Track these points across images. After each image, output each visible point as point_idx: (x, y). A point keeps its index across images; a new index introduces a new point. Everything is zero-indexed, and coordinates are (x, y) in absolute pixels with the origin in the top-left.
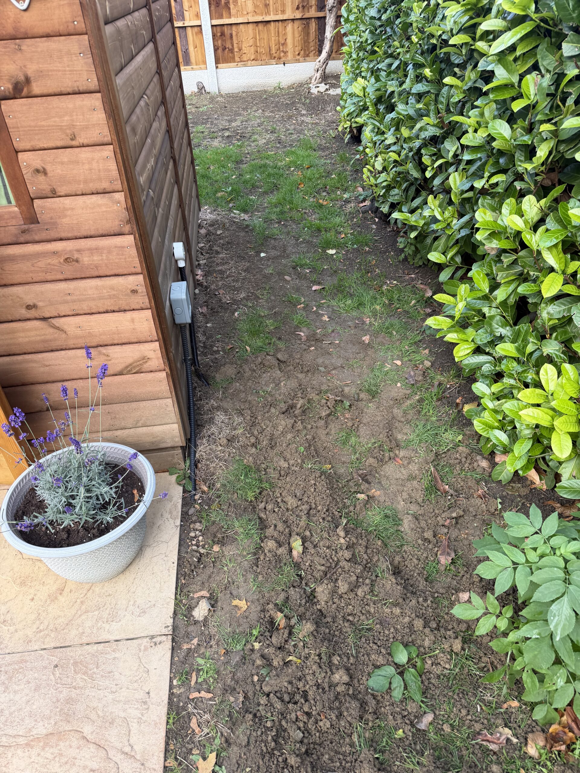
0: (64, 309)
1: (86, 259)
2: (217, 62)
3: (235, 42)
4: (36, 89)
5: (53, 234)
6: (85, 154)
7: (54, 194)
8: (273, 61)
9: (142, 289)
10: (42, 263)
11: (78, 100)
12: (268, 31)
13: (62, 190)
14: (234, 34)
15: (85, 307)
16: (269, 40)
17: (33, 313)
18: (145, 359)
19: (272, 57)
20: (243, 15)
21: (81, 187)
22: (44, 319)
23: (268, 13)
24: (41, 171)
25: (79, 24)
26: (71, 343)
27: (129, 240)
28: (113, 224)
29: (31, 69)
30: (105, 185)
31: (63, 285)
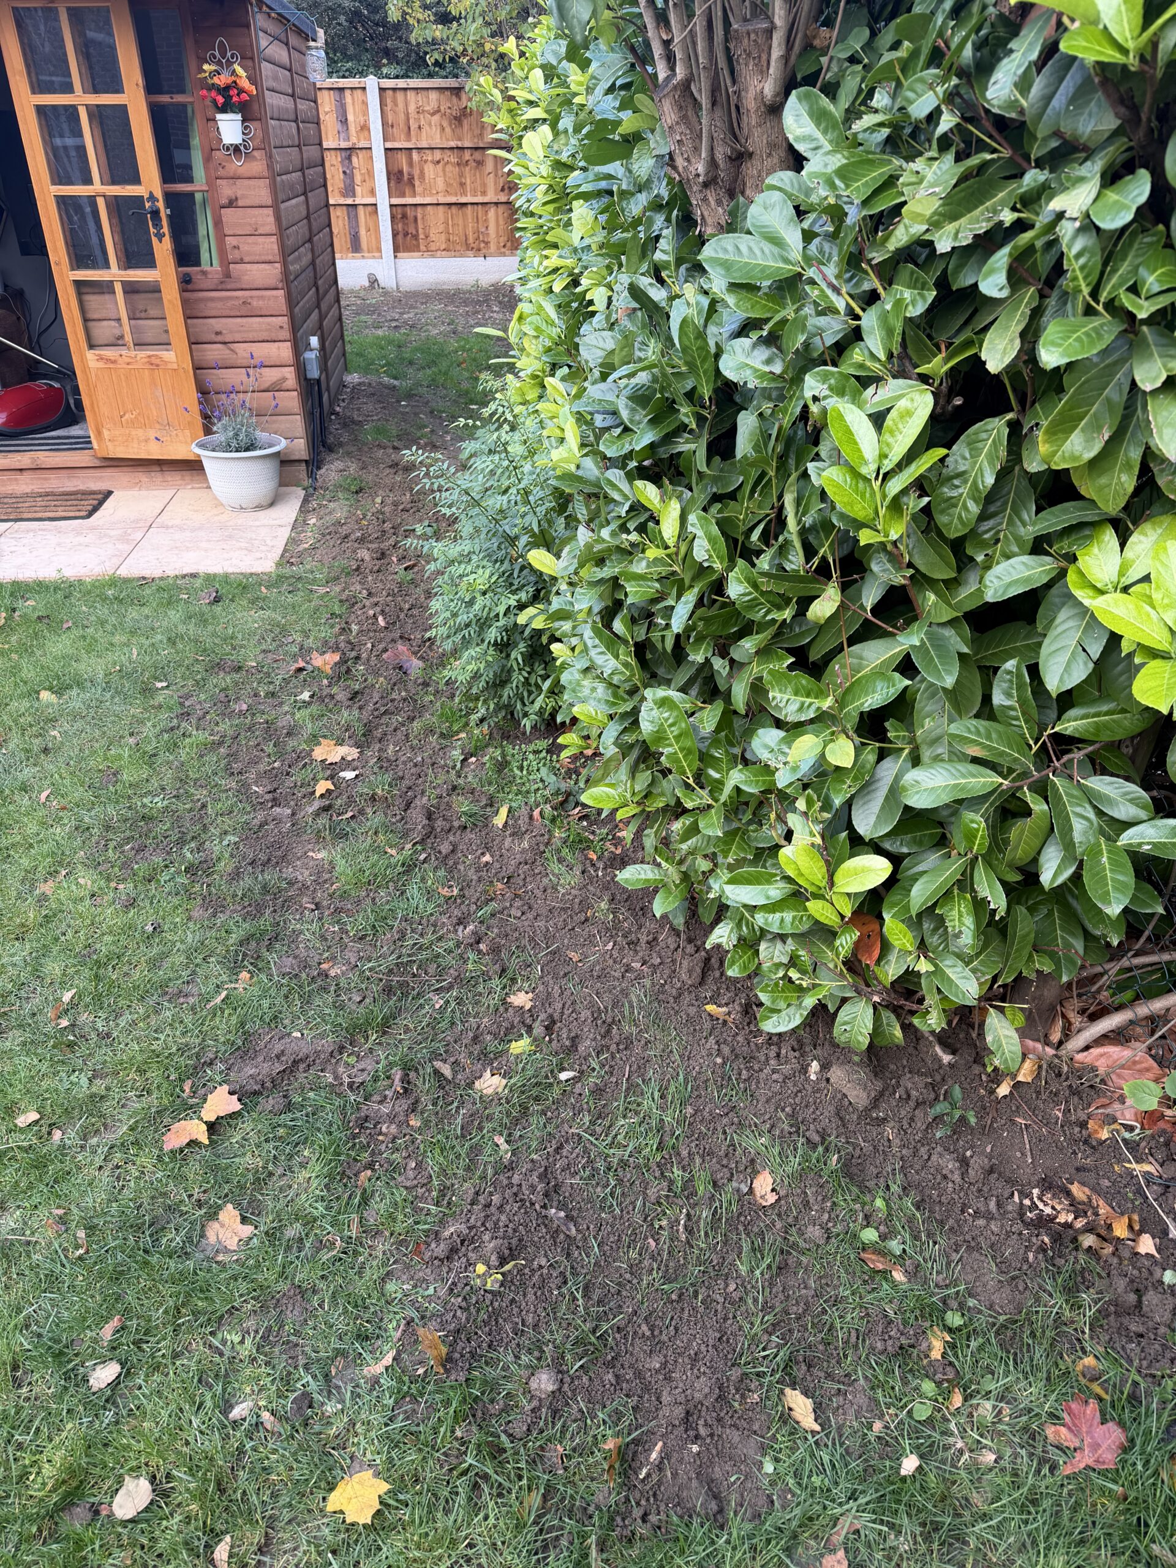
0: (238, 337)
1: (255, 303)
2: (396, 249)
3: (420, 226)
4: (240, 203)
5: (238, 286)
6: (261, 239)
7: (242, 262)
8: (470, 253)
9: (286, 326)
10: (230, 304)
11: (261, 210)
12: (465, 216)
13: (246, 259)
14: (419, 216)
15: (250, 337)
16: (465, 227)
17: (219, 338)
18: (284, 379)
19: (468, 248)
20: (431, 195)
21: (257, 258)
22: (225, 343)
23: (464, 194)
24: (236, 247)
25: (266, 174)
26: (239, 362)
27: (281, 293)
28: (272, 282)
29: (239, 194)
30: (270, 258)
31: (239, 320)
